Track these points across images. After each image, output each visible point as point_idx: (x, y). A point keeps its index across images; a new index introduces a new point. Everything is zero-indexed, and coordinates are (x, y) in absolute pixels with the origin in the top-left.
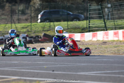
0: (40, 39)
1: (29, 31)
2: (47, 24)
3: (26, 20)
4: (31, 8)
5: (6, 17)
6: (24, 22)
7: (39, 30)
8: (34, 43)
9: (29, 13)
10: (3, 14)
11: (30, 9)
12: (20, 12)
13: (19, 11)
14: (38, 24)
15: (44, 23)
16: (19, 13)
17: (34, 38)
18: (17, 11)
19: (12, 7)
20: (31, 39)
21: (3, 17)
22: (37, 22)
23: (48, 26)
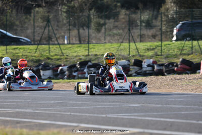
0: (176, 68)
1: (159, 55)
2: (188, 43)
3: (154, 37)
4: (161, 17)
5: (121, 31)
6: (150, 40)
7: (174, 53)
8: (165, 74)
9: (159, 26)
10: (116, 27)
11: (159, 18)
12: (144, 24)
13: (141, 22)
14: (173, 43)
15: (183, 42)
16: (141, 25)
17: (167, 66)
18: (138, 22)
19: (131, 15)
20: (161, 68)
21: (115, 32)
22: (171, 41)
23: (190, 47)
